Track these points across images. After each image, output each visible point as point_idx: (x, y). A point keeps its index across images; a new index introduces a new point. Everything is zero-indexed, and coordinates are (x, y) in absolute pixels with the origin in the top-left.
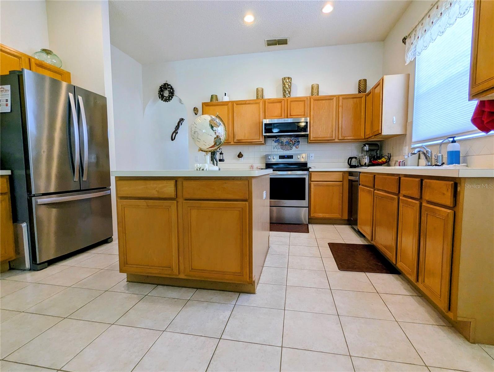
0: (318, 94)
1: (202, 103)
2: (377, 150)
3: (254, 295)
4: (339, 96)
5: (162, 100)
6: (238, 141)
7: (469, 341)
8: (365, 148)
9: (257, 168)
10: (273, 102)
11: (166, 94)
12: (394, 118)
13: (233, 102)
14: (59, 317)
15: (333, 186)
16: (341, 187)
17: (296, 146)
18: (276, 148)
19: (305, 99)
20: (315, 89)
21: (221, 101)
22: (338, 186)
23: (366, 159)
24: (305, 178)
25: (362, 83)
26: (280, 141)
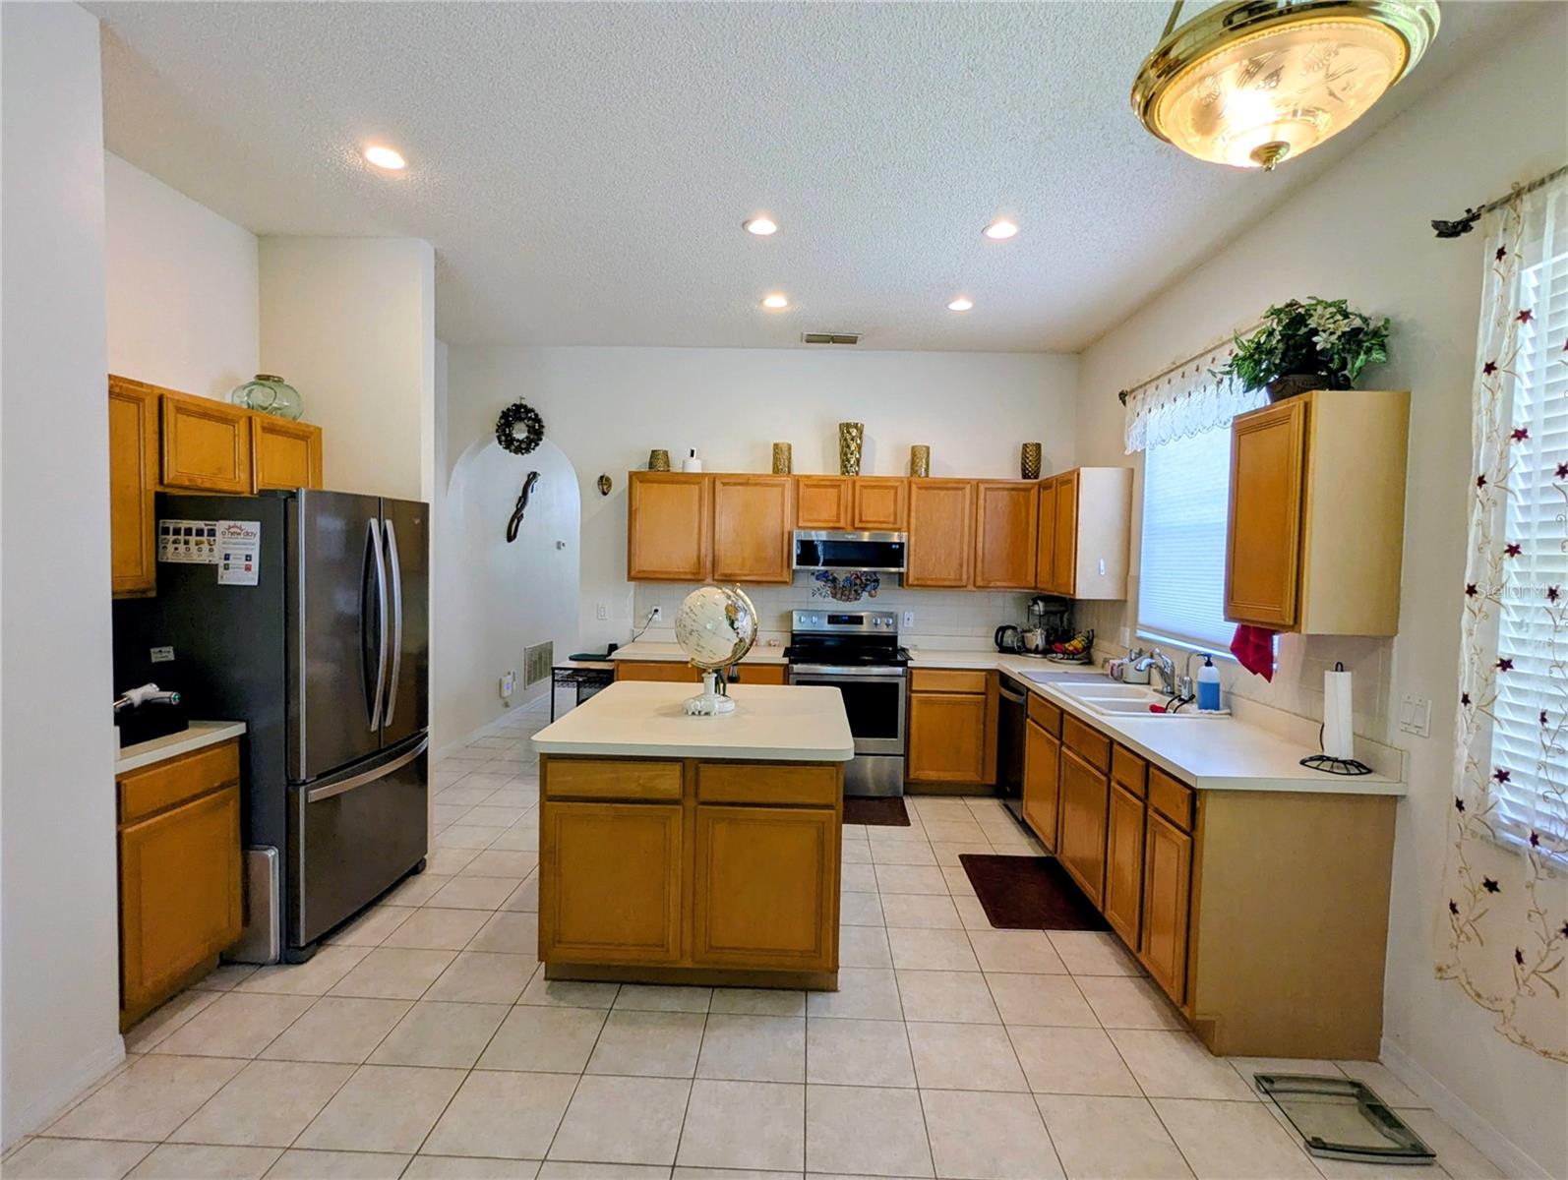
0: (927, 476)
1: (630, 472)
2: (1062, 613)
3: (836, 994)
4: (980, 482)
5: (507, 447)
6: (724, 578)
7: (1212, 1052)
8: (1036, 608)
9: (770, 645)
10: (819, 483)
11: (520, 433)
12: (1102, 563)
13: (714, 479)
14: (456, 1069)
15: (961, 703)
16: (982, 707)
17: (869, 592)
18: (821, 594)
19: (897, 484)
20: (918, 457)
21: (680, 471)
22: (976, 703)
23: (1039, 637)
24: (897, 685)
25: (1031, 452)
26: (831, 578)
